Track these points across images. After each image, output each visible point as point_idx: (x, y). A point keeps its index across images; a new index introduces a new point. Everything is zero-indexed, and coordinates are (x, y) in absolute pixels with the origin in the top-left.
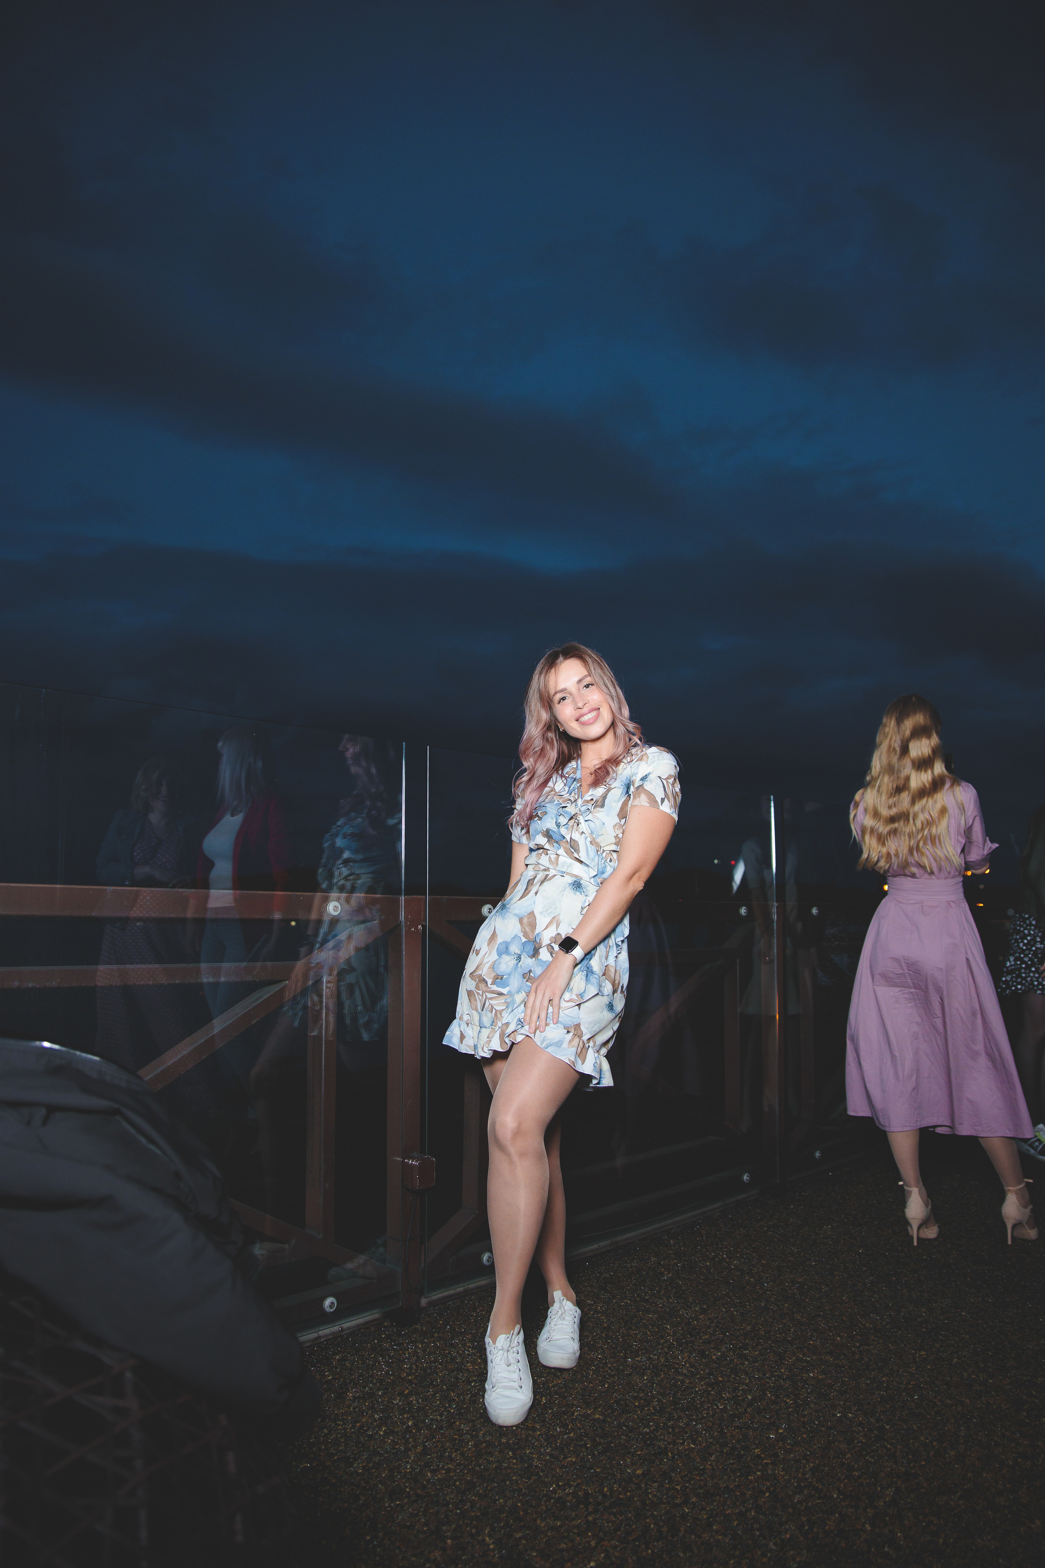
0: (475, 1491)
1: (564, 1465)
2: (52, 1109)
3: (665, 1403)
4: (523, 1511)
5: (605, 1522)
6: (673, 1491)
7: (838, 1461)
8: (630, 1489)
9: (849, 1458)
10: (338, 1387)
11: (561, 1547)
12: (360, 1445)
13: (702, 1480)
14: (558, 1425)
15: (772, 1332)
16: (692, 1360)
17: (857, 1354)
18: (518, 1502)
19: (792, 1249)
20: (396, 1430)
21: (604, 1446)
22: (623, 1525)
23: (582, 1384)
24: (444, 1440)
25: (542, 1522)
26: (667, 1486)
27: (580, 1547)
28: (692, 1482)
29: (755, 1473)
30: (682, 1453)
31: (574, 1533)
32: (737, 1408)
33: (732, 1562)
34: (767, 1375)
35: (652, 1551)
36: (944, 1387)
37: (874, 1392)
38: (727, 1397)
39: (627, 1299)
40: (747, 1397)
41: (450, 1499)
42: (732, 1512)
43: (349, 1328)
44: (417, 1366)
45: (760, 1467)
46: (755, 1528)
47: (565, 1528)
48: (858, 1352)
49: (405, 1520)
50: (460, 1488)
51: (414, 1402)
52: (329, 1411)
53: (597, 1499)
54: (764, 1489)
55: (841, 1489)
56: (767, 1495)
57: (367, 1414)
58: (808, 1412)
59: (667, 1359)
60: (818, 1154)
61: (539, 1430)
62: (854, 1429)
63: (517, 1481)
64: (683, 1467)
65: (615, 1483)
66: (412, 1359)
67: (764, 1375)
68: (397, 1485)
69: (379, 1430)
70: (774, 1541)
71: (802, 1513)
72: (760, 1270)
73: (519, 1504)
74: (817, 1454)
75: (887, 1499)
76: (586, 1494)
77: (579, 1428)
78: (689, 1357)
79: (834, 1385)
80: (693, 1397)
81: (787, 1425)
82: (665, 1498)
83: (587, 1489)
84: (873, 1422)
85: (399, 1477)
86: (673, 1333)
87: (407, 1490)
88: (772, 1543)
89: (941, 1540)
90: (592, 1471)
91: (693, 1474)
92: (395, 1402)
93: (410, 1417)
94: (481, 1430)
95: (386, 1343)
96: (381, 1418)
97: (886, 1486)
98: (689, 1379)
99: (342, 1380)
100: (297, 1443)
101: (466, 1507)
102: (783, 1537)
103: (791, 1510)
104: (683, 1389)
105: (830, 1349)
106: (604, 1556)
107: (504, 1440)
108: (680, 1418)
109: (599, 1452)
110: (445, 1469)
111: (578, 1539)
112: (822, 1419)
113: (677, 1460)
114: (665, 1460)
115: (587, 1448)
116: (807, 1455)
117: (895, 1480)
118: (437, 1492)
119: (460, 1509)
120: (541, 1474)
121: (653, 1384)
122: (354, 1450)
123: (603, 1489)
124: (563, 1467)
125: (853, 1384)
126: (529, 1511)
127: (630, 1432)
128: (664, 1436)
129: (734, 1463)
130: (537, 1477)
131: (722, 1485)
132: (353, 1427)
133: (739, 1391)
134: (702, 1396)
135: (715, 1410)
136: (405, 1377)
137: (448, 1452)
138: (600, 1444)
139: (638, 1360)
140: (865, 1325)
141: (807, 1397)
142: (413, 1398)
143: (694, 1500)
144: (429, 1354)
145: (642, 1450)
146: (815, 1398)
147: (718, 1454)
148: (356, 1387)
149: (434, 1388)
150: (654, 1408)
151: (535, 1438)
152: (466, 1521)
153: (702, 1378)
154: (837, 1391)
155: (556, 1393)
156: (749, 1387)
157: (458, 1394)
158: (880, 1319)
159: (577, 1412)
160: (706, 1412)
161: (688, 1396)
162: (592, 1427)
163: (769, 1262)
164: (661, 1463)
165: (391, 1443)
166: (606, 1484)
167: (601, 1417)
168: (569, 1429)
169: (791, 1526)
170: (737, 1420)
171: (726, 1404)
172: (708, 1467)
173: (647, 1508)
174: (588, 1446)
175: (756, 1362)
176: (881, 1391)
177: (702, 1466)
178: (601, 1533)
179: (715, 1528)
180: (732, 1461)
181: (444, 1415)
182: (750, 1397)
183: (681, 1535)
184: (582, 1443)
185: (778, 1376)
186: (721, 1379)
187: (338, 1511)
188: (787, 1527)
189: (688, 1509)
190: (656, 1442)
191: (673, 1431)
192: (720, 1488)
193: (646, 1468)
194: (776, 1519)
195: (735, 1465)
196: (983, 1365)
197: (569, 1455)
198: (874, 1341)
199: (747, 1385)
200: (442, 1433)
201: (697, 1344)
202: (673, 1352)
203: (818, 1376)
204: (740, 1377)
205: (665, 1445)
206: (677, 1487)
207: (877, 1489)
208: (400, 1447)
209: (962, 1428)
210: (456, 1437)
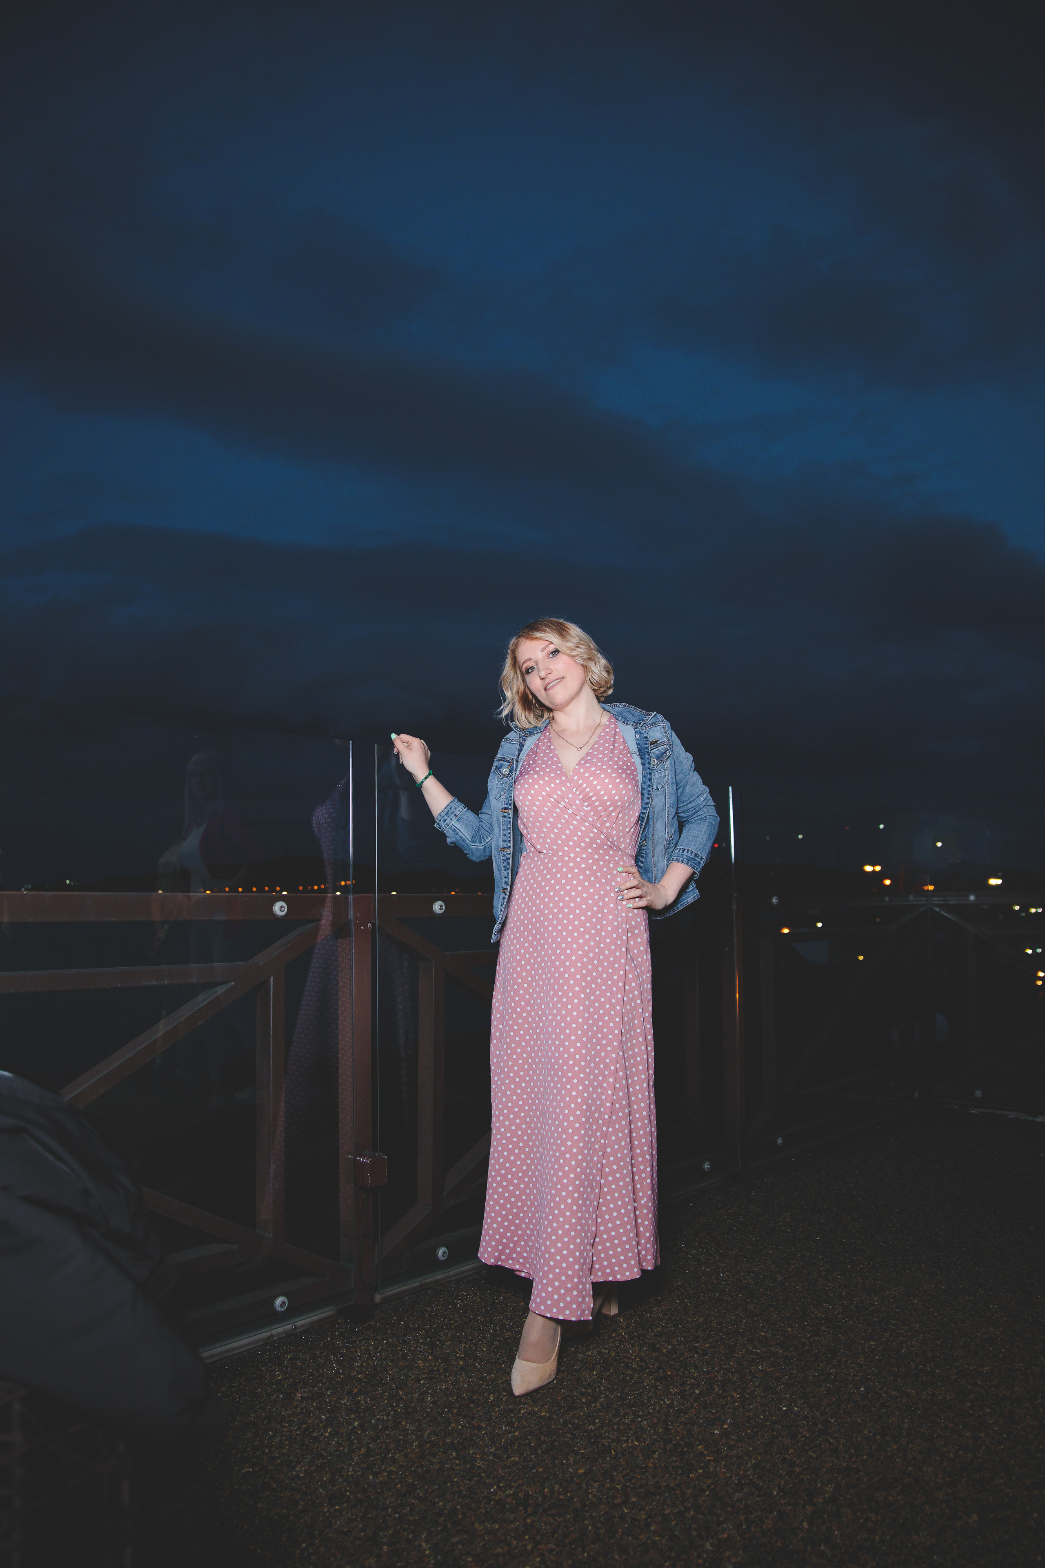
0: (416, 1494)
1: (507, 1465)
3: (612, 1399)
4: (462, 1514)
6: (613, 1491)
7: (780, 1457)
8: (570, 1489)
9: (791, 1454)
10: (287, 1388)
11: (497, 1552)
12: (304, 1448)
13: (643, 1479)
14: (504, 1423)
15: (724, 1323)
16: (642, 1354)
17: (807, 1345)
19: (750, 1238)
20: (341, 1431)
21: (548, 1444)
22: (561, 1527)
24: (388, 1440)
25: (480, 1525)
26: (608, 1486)
27: (516, 1551)
29: (697, 1471)
30: (626, 1451)
31: (511, 1537)
32: (684, 1403)
33: (667, 1564)
34: (716, 1369)
35: (588, 1554)
36: (891, 1378)
37: (821, 1385)
38: (675, 1392)
40: (694, 1392)
41: (390, 1502)
42: (671, 1511)
43: (302, 1326)
44: (368, 1364)
45: (702, 1465)
46: (693, 1528)
47: (502, 1531)
48: (808, 1343)
49: (343, 1525)
50: (401, 1491)
51: (362, 1402)
52: (276, 1412)
53: (537, 1500)
54: (705, 1487)
55: (781, 1486)
56: (707, 1493)
57: (314, 1415)
58: (754, 1406)
60: (780, 1141)
61: (485, 1429)
62: (799, 1423)
63: (458, 1483)
64: (625, 1466)
65: (556, 1483)
66: (363, 1357)
67: (713, 1368)
68: (338, 1489)
69: (324, 1431)
71: (741, 1512)
72: (717, 1259)
73: (458, 1507)
74: (760, 1449)
75: (827, 1496)
76: (527, 1495)
78: (640, 1351)
79: (782, 1377)
80: (641, 1392)
81: (733, 1420)
82: (605, 1498)
83: (528, 1490)
84: (818, 1415)
85: (340, 1480)
87: (348, 1494)
88: (708, 1544)
89: (877, 1537)
90: (534, 1471)
91: (634, 1473)
92: (342, 1402)
93: (356, 1417)
94: (427, 1430)
95: (339, 1341)
96: (327, 1419)
97: (826, 1482)
98: (638, 1374)
99: (291, 1379)
100: (240, 1447)
101: (405, 1511)
102: (720, 1537)
103: (729, 1509)
104: (631, 1384)
105: (781, 1340)
106: (540, 1560)
107: (448, 1440)
108: (626, 1414)
109: (542, 1451)
110: (386, 1472)
111: (515, 1542)
112: (767, 1413)
113: (620, 1458)
114: (608, 1459)
115: (531, 1447)
116: (750, 1451)
117: (835, 1475)
118: (377, 1495)
119: (399, 1513)
120: (483, 1475)
121: (602, 1379)
122: (297, 1453)
123: (544, 1489)
124: (505, 1467)
125: (801, 1376)
126: (468, 1514)
127: (576, 1430)
128: (609, 1433)
129: (676, 1461)
130: (478, 1478)
131: (663, 1484)
132: (299, 1429)
133: (687, 1385)
134: (650, 1391)
135: (662, 1405)
136: (354, 1376)
137: (391, 1453)
138: (544, 1442)
139: (588, 1355)
140: (817, 1315)
141: (754, 1391)
142: (361, 1398)
143: (634, 1500)
144: (380, 1352)
145: (585, 1449)
146: (762, 1392)
147: (661, 1451)
148: (305, 1387)
149: (383, 1386)
150: (602, 1405)
151: (480, 1437)
152: (404, 1526)
153: (651, 1373)
154: (784, 1384)
156: (697, 1381)
157: (407, 1393)
158: (832, 1309)
159: (524, 1410)
160: (653, 1407)
161: (636, 1391)
162: (538, 1425)
163: (727, 1251)
164: (603, 1462)
165: (336, 1445)
166: (547, 1485)
167: (547, 1415)
168: (514, 1428)
169: (729, 1525)
170: (683, 1416)
171: (673, 1399)
172: (651, 1465)
173: (587, 1509)
174: (532, 1444)
175: (706, 1356)
176: (828, 1383)
177: (644, 1464)
178: (539, 1536)
179: (652, 1528)
180: (674, 1459)
181: (391, 1414)
182: (697, 1392)
183: (618, 1536)
184: (527, 1441)
185: (727, 1369)
186: (670, 1373)
187: (276, 1518)
188: (725, 1526)
189: (627, 1509)
190: (601, 1440)
191: (618, 1428)
192: (661, 1487)
193: (588, 1467)
194: (714, 1519)
195: (677, 1463)
196: (931, 1355)
197: (512, 1455)
198: (825, 1331)
199: (695, 1379)
200: (387, 1434)
201: (648, 1337)
202: (624, 1346)
203: (766, 1369)
204: (689, 1371)
205: (609, 1443)
206: (617, 1486)
207: (817, 1486)
208: (344, 1449)
209: (906, 1421)
210: (401, 1437)
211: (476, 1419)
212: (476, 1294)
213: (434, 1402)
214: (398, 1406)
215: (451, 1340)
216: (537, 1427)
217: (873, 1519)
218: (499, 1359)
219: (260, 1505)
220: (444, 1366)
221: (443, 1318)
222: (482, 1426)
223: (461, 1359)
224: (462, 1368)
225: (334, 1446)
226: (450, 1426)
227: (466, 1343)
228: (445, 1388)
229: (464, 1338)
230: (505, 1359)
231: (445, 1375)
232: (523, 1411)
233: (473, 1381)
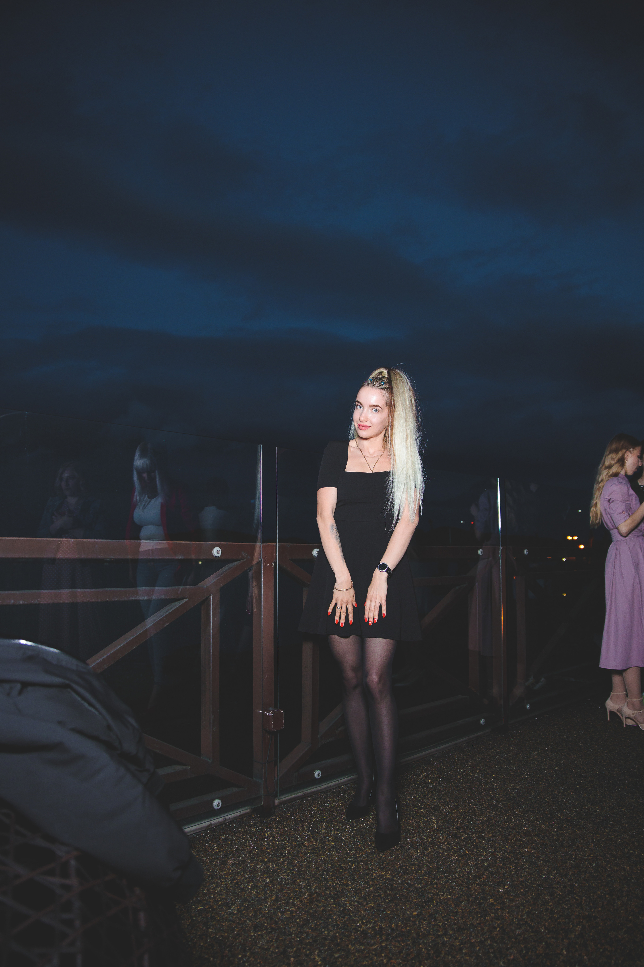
0: (309, 926)
1: (366, 909)
2: (25, 685)
3: (431, 868)
4: (340, 939)
5: (393, 947)
6: (437, 927)
7: (544, 907)
8: (409, 925)
9: (551, 906)
10: (222, 857)
11: (365, 964)
12: (236, 895)
13: (456, 919)
14: (363, 882)
15: (500, 821)
16: (449, 840)
17: (555, 836)
18: (337, 933)
19: (512, 767)
20: (259, 885)
21: (392, 896)
22: (405, 949)
23: (378, 855)
24: (289, 891)
25: (352, 947)
26: (433, 923)
27: (377, 963)
28: (449, 921)
29: (490, 915)
30: (443, 901)
31: (373, 954)
32: (478, 871)
34: (497, 850)
36: (613, 858)
37: (567, 862)
38: (472, 864)
39: (407, 800)
40: (484, 864)
41: (293, 931)
42: (475, 941)
43: (230, 819)
44: (273, 843)
45: (493, 911)
46: (491, 952)
47: (367, 951)
48: (556, 835)
49: (264, 944)
50: (300, 924)
51: (271, 867)
52: (217, 872)
53: (388, 932)
54: (496, 925)
55: (546, 926)
56: (498, 929)
57: (240, 874)
58: (524, 874)
59: (433, 839)
60: (528, 706)
61: (351, 885)
62: (554, 886)
63: (336, 919)
64: (443, 911)
65: (399, 921)
66: (270, 839)
67: (495, 850)
68: (259, 921)
69: (248, 885)
70: (503, 961)
71: (521, 942)
72: (492, 781)
73: (337, 935)
74: (530, 902)
75: (577, 933)
76: (381, 928)
77: (376, 885)
78: (447, 838)
79: (540, 857)
80: (450, 864)
81: (511, 883)
82: (432, 931)
83: (381, 925)
84: (566, 881)
85: (260, 916)
86: (437, 822)
87: (266, 924)
88: (501, 962)
89: (613, 961)
90: (385, 913)
91: (449, 916)
92: (258, 867)
93: (268, 876)
94: (313, 886)
95: (254, 828)
96: (249, 877)
97: (576, 924)
98: (447, 852)
99: (225, 852)
101: (303, 937)
102: (509, 958)
103: (514, 940)
104: (443, 859)
105: (538, 833)
107: (328, 892)
108: (441, 878)
109: (389, 900)
110: (289, 911)
111: (376, 958)
112: (533, 879)
113: (439, 906)
114: (432, 906)
115: (381, 898)
116: (524, 903)
117: (581, 920)
118: (285, 926)
119: (299, 938)
120: (352, 915)
121: (424, 855)
122: (232, 898)
123: (392, 925)
124: (365, 910)
125: (553, 856)
126: (344, 939)
127: (409, 887)
128: (431, 890)
129: (476, 908)
130: (349, 917)
131: (469, 923)
132: (232, 883)
133: (479, 860)
134: (455, 864)
135: (464, 873)
136: (265, 850)
137: (292, 900)
138: (390, 895)
139: (414, 840)
140: (560, 817)
141: (523, 865)
142: (270, 864)
143: (451, 932)
144: (281, 835)
145: (416, 899)
146: (528, 865)
147: (466, 902)
148: (234, 857)
149: (283, 857)
150: (425, 872)
151: (348, 891)
152: (303, 946)
153: (455, 852)
154: (542, 861)
155: (361, 861)
156: (486, 858)
157: (299, 862)
158: (569, 813)
160: (458, 874)
161: (447, 863)
163: (498, 776)
164: (429, 908)
165: (256, 893)
166: (393, 922)
167: (390, 877)
168: (369, 885)
169: (514, 951)
170: (478, 880)
171: (471, 869)
172: (459, 910)
173: (420, 938)
174: (382, 896)
175: (490, 841)
176: (571, 861)
177: (455, 910)
178: (390, 954)
179: (464, 951)
180: (475, 907)
181: (290, 875)
182: (486, 864)
183: (442, 956)
184: (378, 894)
185: (504, 850)
186: (468, 852)
187: (221, 938)
188: (512, 951)
189: (447, 938)
190: (426, 894)
191: (437, 886)
192: (467, 925)
193: (419, 911)
194: (504, 946)
195: (477, 910)
196: (638, 844)
197: (370, 902)
198: (566, 827)
199: (484, 856)
200: (288, 887)
201: (452, 829)
202: (436, 835)
203: (530, 851)
204: (480, 851)
205: (431, 896)
206: (439, 924)
207: (570, 926)
208: (261, 896)
209: (625, 886)
210: (297, 890)
211: (345, 879)
212: (339, 800)
213: (317, 868)
214: (294, 870)
215: (325, 829)
216: (384, 885)
217: (609, 949)
218: (356, 841)
219: (210, 930)
220: (322, 845)
221: (319, 815)
222: (349, 883)
223: (332, 841)
224: (333, 847)
225: (255, 894)
226: (328, 883)
227: (335, 831)
228: (323, 859)
229: (333, 828)
230: (360, 841)
231: (323, 851)
232: (374, 875)
233: (340, 855)
